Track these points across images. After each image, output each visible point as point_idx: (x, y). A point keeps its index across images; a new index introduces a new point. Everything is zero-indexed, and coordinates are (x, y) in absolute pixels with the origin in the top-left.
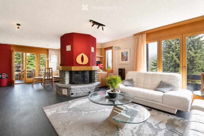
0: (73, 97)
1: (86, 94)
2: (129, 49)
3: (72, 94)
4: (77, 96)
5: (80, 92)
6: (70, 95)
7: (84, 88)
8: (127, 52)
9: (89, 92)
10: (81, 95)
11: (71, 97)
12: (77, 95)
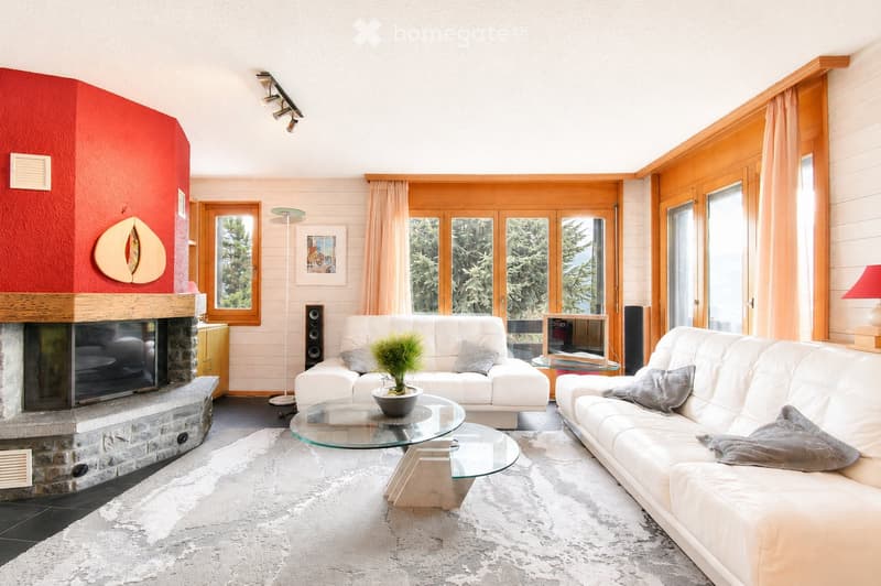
0: (86, 486)
1: (163, 450)
2: (343, 229)
3: (80, 471)
4: (114, 476)
5: (130, 446)
6: (67, 477)
7: (151, 420)
8: (334, 238)
9: (182, 439)
10: (132, 464)
11: (75, 494)
12: (114, 472)
